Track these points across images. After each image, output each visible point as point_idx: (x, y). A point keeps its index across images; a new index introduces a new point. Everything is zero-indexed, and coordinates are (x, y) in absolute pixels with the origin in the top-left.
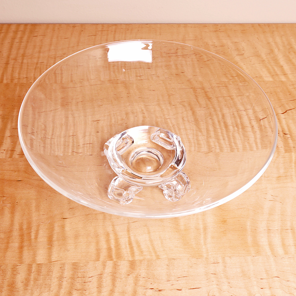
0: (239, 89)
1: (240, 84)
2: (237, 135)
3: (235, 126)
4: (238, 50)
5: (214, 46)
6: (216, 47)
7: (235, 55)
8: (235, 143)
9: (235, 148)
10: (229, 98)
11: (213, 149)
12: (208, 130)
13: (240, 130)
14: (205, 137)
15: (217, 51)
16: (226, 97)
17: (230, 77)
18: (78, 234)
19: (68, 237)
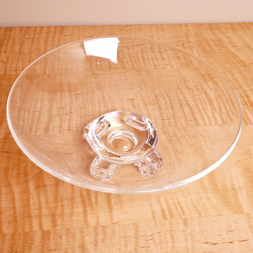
0: (241, 73)
1: (242, 69)
2: (247, 111)
3: (244, 104)
4: (232, 43)
5: (212, 40)
6: (214, 41)
7: (231, 47)
8: (248, 118)
9: (248, 122)
10: (234, 81)
11: (226, 122)
12: (220, 108)
13: (250, 107)
14: (219, 113)
15: (215, 44)
16: (232, 81)
17: (232, 64)
18: (133, 198)
19: (124, 201)
